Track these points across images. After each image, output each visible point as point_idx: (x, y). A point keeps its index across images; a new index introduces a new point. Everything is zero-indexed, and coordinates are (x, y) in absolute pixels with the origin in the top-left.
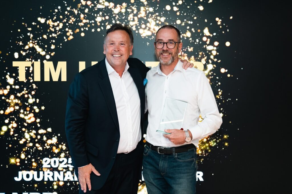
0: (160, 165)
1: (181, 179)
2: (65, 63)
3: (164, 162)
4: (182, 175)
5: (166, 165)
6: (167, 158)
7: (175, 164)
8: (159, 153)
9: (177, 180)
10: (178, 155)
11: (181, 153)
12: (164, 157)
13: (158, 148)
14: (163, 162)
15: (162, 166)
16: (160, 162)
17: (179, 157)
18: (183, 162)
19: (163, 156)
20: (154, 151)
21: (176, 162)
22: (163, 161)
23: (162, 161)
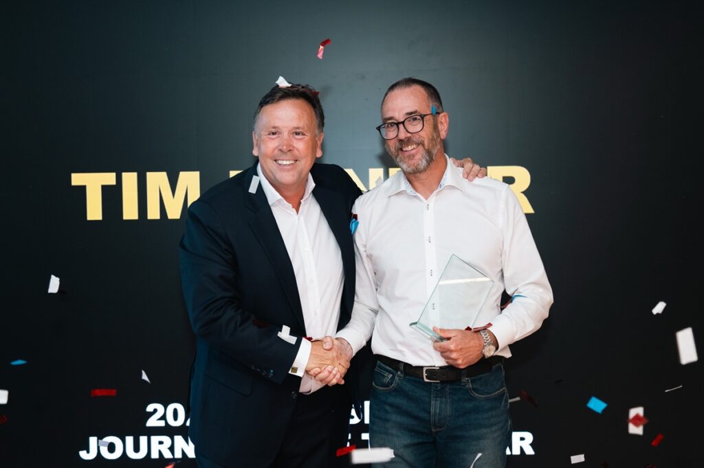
0: (432, 410)
1: (482, 441)
2: (197, 174)
3: (441, 402)
4: (484, 431)
5: (448, 410)
6: (447, 389)
7: (469, 405)
8: (426, 380)
9: (474, 443)
10: (473, 382)
11: (478, 377)
12: (439, 388)
13: (425, 369)
14: (438, 403)
15: (438, 411)
16: (433, 403)
17: (475, 386)
18: (487, 399)
19: (437, 387)
20: (412, 378)
21: (472, 399)
22: (439, 399)
23: (436, 400)
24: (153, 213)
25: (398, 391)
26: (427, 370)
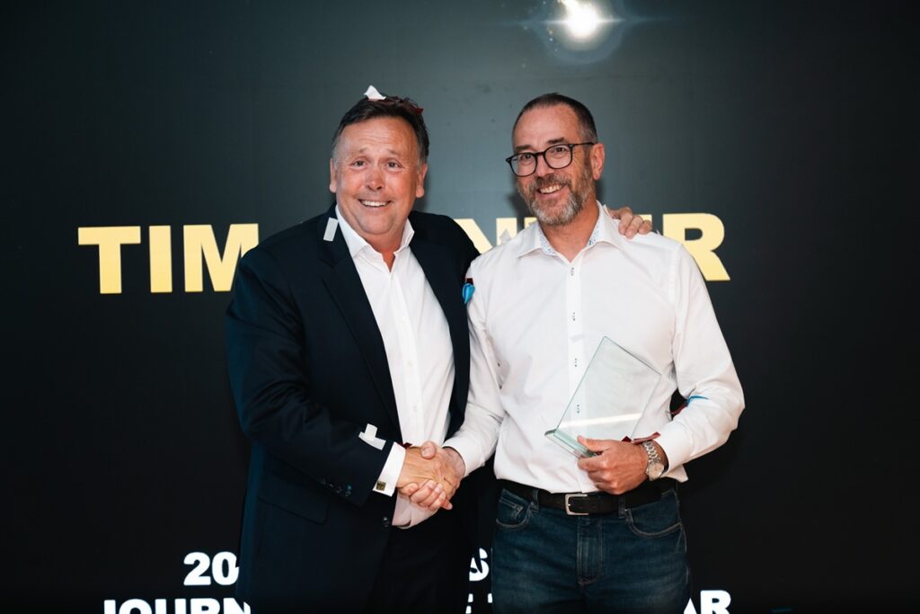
0: (579, 554)
2: (255, 227)
3: (591, 543)
4: (651, 583)
5: (601, 553)
6: (599, 525)
7: (630, 547)
8: (570, 513)
10: (634, 514)
11: (643, 507)
12: (588, 523)
13: (567, 497)
14: (587, 543)
15: (587, 555)
16: (579, 544)
17: (637, 521)
18: (655, 539)
19: (584, 522)
20: (550, 511)
21: (634, 538)
22: (588, 539)
23: (584, 541)
24: (193, 284)
25: (532, 529)
26: (570, 499)
